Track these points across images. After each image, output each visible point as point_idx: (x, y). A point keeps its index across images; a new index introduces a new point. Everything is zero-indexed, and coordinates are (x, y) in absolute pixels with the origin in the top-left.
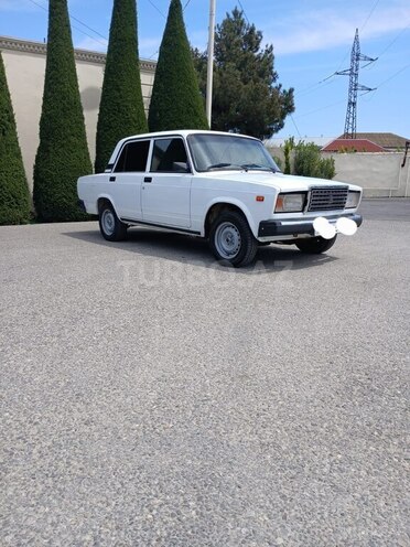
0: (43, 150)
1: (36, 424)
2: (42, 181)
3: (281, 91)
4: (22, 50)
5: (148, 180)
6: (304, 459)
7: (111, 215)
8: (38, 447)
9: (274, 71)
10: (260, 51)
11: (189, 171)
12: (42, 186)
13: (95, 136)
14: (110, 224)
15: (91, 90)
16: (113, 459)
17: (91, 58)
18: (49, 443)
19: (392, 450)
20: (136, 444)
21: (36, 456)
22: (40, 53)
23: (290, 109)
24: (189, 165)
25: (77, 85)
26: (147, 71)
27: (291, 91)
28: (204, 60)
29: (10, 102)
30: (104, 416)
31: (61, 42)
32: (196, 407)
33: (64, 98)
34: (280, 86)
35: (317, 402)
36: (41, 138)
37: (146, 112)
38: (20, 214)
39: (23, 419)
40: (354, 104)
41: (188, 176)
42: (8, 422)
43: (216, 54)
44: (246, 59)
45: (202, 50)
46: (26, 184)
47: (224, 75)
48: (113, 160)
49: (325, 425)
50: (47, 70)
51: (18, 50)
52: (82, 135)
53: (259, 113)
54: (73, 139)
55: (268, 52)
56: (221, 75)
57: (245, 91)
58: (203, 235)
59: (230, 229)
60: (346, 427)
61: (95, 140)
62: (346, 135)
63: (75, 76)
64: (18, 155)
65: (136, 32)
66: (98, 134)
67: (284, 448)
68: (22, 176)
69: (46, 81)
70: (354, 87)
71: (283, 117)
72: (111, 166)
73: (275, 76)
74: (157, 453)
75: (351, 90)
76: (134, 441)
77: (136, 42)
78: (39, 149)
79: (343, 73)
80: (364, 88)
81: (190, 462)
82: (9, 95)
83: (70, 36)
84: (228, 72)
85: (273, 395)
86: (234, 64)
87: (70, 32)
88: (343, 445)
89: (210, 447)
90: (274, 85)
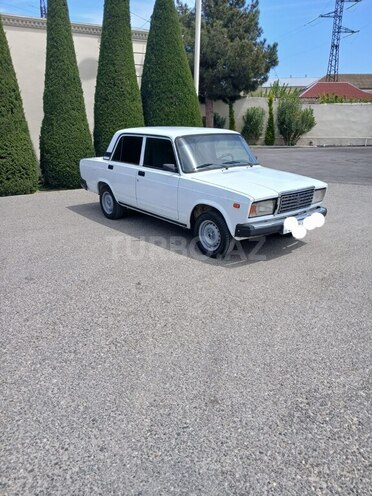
0: (47, 122)
1: (67, 450)
2: (48, 152)
3: (266, 46)
4: (24, 27)
5: (142, 174)
6: (251, 486)
7: (110, 197)
8: (70, 472)
9: (259, 26)
10: (246, 6)
11: (177, 171)
12: (48, 156)
13: (93, 106)
14: (110, 205)
15: (88, 61)
16: (121, 486)
17: (87, 30)
18: (77, 469)
19: (312, 479)
20: (136, 472)
21: (69, 482)
22: (40, 28)
23: (274, 62)
24: (176, 165)
25: (75, 62)
26: (139, 40)
27: (275, 46)
28: (193, 16)
29: (16, 81)
30: (113, 443)
31: (60, 21)
32: (178, 434)
33: (64, 75)
34: (265, 41)
35: (266, 428)
36: (45, 112)
37: (139, 80)
38: (29, 183)
39: (57, 445)
40: (337, 47)
41: (176, 175)
42: (47, 447)
43: (204, 9)
44: (233, 15)
45: (191, 6)
46: (34, 155)
47: (212, 32)
48: (111, 148)
49: (269, 453)
50: (47, 48)
51: (19, 26)
52: (82, 109)
53: (245, 69)
54: (73, 113)
55: (254, 6)
56: (209, 31)
57: (231, 48)
58: (189, 227)
59: (211, 226)
60: (284, 455)
61: (93, 115)
62: (329, 77)
63: (74, 53)
64: (26, 130)
65: (128, 8)
66: (95, 105)
67: (237, 476)
68: (30, 149)
69: (48, 58)
70: (338, 30)
71: (267, 70)
72: (109, 155)
73: (260, 32)
74: (150, 480)
75: (334, 32)
76: (134, 469)
77: (129, 17)
78: (44, 122)
79: (328, 16)
80: (347, 31)
81: (172, 489)
82: (15, 74)
83: (67, 15)
84: (215, 30)
85: (234, 422)
86: (221, 22)
87: (67, 10)
88: (279, 473)
89: (187, 475)
90: (258, 40)
